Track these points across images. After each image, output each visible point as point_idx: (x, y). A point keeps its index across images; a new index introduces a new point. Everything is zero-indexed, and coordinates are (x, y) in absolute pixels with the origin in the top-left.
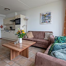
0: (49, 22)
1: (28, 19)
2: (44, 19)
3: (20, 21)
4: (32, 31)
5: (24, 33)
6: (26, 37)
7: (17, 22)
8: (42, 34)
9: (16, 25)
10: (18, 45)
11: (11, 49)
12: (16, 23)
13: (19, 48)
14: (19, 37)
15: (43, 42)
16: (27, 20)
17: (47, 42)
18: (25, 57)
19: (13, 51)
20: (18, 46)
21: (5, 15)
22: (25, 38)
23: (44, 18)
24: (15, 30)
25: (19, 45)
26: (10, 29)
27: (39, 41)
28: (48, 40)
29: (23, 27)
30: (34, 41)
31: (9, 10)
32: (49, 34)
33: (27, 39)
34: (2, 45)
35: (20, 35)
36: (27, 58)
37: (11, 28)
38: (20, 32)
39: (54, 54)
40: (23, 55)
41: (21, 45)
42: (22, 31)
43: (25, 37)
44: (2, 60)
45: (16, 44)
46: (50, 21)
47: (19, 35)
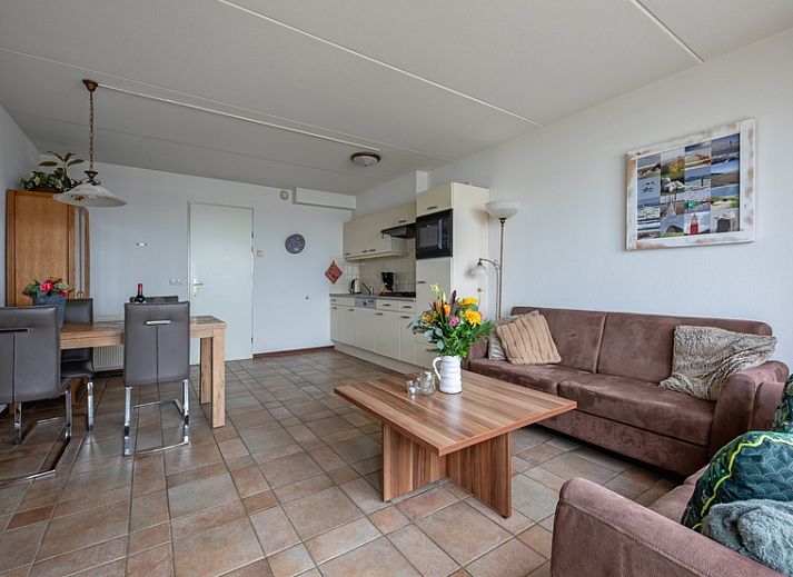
0: (724, 226)
1: (513, 212)
2: (664, 199)
3: (447, 233)
4: (541, 311)
5: (475, 319)
6: (495, 353)
7: (430, 236)
8: (648, 339)
9: (418, 262)
10: (430, 404)
11: (385, 422)
12: (423, 245)
13: (441, 425)
14: (440, 345)
15: (656, 413)
16: (503, 220)
17: (701, 417)
18: (482, 500)
19: (402, 437)
20: (430, 408)
21: (355, 198)
22: (484, 362)
23: (665, 191)
24: (413, 295)
25: (442, 406)
26: (382, 287)
27: (614, 400)
28: (709, 403)
29: (470, 273)
30: (561, 392)
31: (378, 158)
32: (723, 343)
33: (506, 367)
34: (336, 391)
35: (446, 333)
36: (496, 518)
37: (388, 278)
38: (448, 309)
39: (735, 524)
40: (469, 486)
41: (455, 405)
42: (458, 307)
43: (487, 356)
44: (334, 482)
45: (421, 395)
46: (732, 215)
47: (439, 332)
